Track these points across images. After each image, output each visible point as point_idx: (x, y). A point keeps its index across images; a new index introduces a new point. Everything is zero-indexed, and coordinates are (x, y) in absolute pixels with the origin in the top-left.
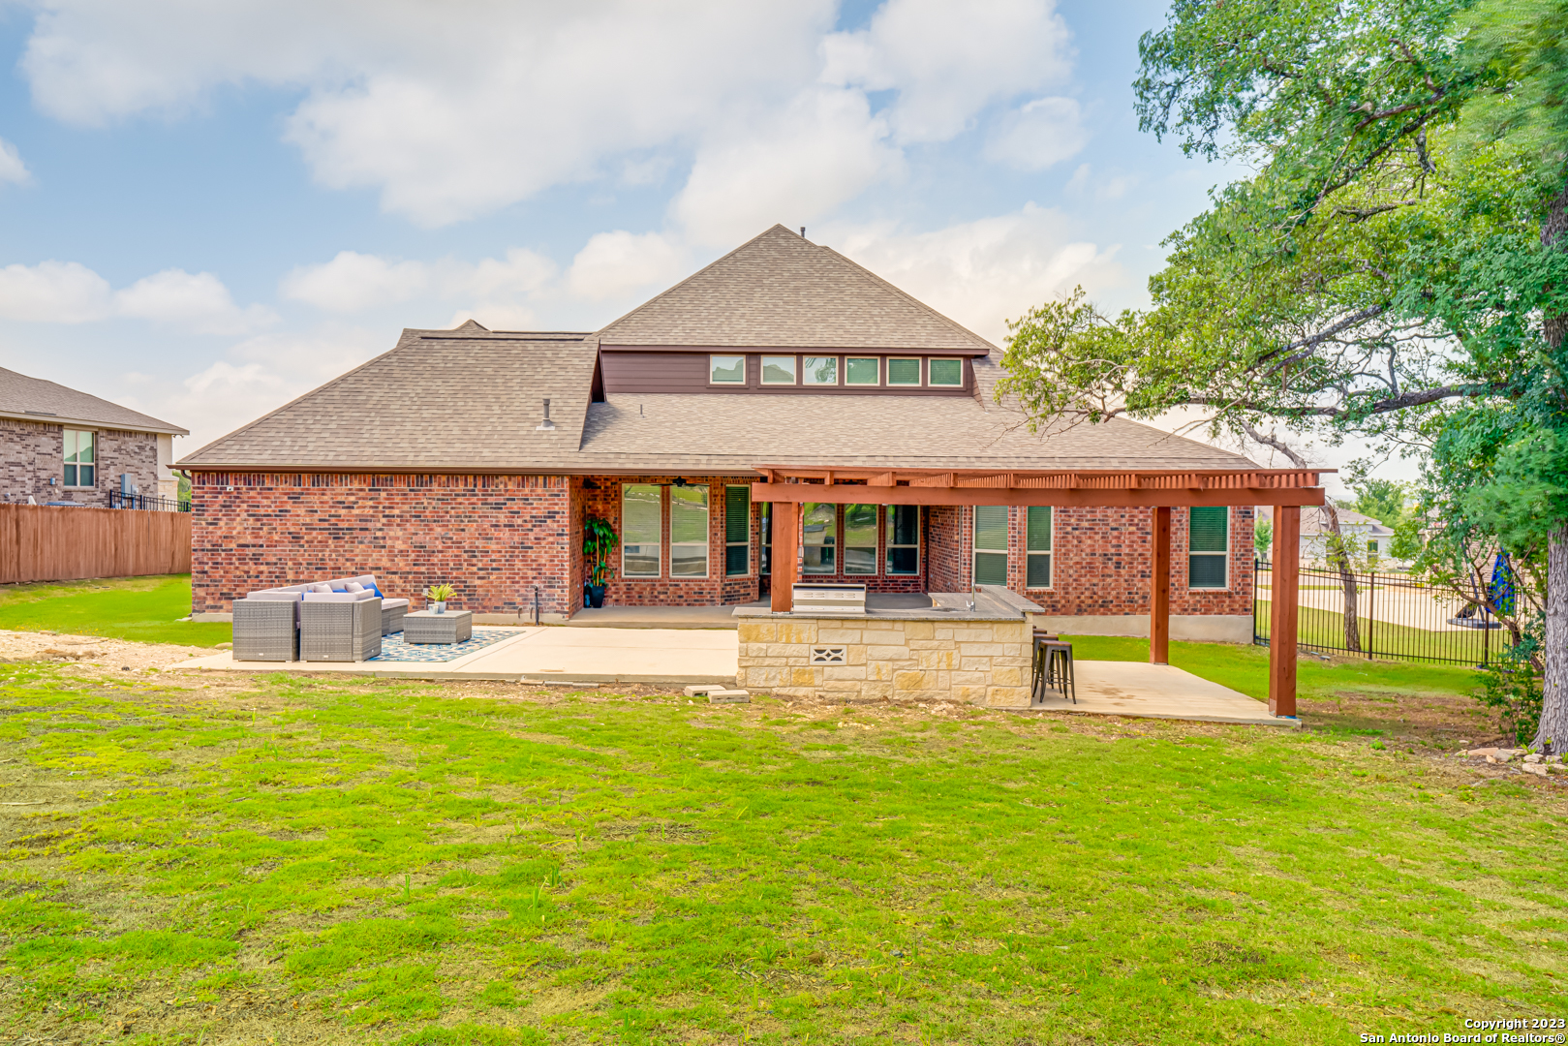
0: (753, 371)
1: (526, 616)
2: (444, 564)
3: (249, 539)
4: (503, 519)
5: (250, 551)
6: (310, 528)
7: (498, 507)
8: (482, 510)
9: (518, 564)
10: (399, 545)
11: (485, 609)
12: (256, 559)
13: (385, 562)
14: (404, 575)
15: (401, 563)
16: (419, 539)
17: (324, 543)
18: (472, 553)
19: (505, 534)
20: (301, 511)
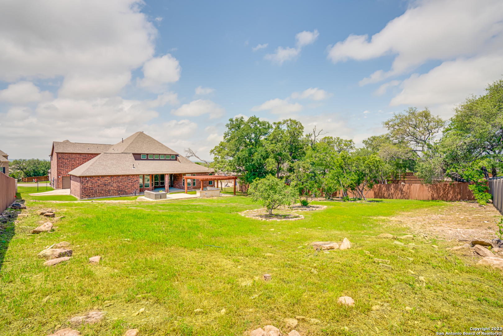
0: (147, 157)
1: (134, 195)
2: (122, 188)
3: (91, 187)
4: (130, 181)
5: (91, 188)
6: (101, 184)
7: (129, 180)
8: (127, 180)
9: (132, 187)
10: (115, 186)
11: (128, 194)
12: (92, 190)
13: (113, 189)
14: (116, 190)
15: (115, 188)
16: (118, 185)
17: (103, 186)
18: (126, 186)
19: (131, 183)
20: (99, 182)
